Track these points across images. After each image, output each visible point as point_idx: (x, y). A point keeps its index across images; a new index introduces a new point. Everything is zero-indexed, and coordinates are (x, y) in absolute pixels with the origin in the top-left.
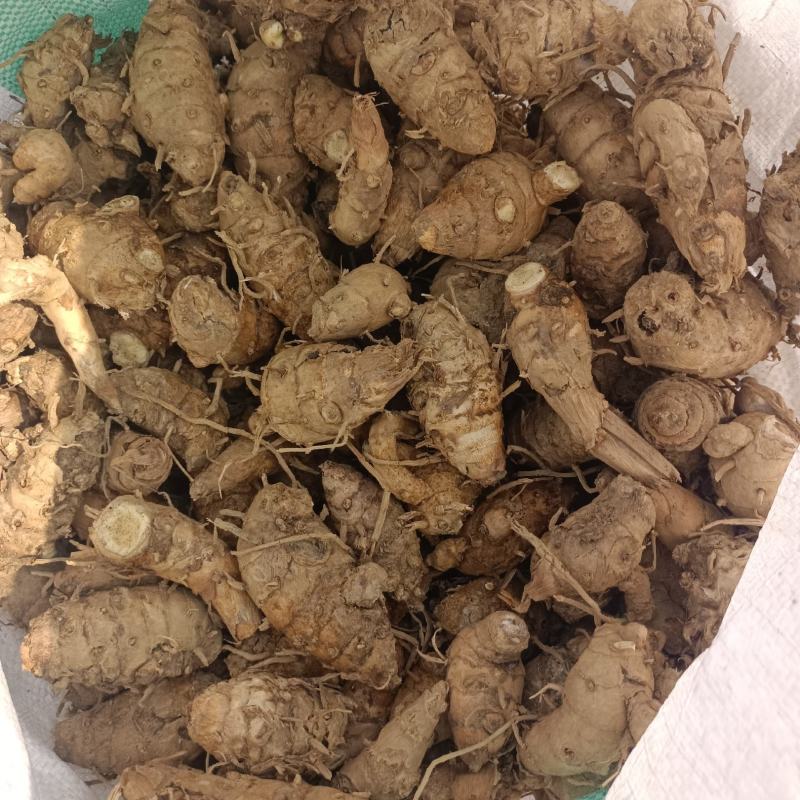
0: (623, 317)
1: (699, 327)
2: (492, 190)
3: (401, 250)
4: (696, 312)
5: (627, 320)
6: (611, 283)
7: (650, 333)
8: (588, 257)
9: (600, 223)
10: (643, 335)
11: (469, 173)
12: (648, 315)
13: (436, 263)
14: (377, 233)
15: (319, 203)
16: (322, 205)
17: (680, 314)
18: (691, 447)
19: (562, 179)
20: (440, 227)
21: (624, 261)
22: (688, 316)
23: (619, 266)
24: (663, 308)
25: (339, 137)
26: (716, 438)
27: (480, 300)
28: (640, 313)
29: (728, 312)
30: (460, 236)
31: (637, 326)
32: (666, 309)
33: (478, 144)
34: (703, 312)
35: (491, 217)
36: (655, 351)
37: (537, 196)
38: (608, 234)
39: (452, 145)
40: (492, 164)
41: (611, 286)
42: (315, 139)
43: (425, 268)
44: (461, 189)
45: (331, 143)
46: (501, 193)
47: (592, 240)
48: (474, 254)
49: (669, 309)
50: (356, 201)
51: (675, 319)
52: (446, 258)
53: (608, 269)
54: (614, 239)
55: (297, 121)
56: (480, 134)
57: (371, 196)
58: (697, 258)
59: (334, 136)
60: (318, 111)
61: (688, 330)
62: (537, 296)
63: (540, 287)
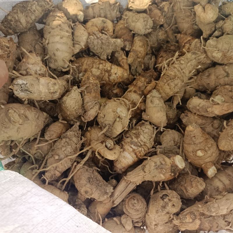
0: (166, 190)
1: (163, 214)
2: (207, 149)
3: (186, 120)
4: (168, 213)
5: (166, 191)
6: (177, 187)
7: (161, 198)
8: (186, 179)
9: (198, 183)
10: (161, 196)
11: (212, 141)
12: (167, 197)
13: (181, 131)
14: (191, 112)
17: (168, 208)
18: (124, 210)
19: (211, 171)
20: (194, 132)
21: (184, 191)
22: (167, 210)
23: (183, 189)
24: (170, 202)
25: (222, 100)
26: (128, 219)
27: (171, 146)
28: (168, 195)
29: (168, 224)
30: (191, 139)
31: (164, 194)
32: (169, 203)
33: (222, 144)
34: (168, 215)
35: (198, 148)
36: (155, 199)
37: (205, 164)
38: (194, 185)
39: (221, 136)
40: (215, 149)
42: (221, 92)
43: (180, 128)
44: (207, 139)
45: (220, 97)
46: (206, 152)
47: (192, 180)
48: (185, 143)
49: (169, 204)
50: (202, 105)
51: (166, 206)
52: (183, 135)
53: (182, 186)
54: (192, 187)
55: (227, 86)
56: (225, 145)
57: (204, 109)
58: (185, 213)
59: (223, 98)
60: (231, 93)
61: (162, 210)
62: (174, 165)
63: (177, 166)
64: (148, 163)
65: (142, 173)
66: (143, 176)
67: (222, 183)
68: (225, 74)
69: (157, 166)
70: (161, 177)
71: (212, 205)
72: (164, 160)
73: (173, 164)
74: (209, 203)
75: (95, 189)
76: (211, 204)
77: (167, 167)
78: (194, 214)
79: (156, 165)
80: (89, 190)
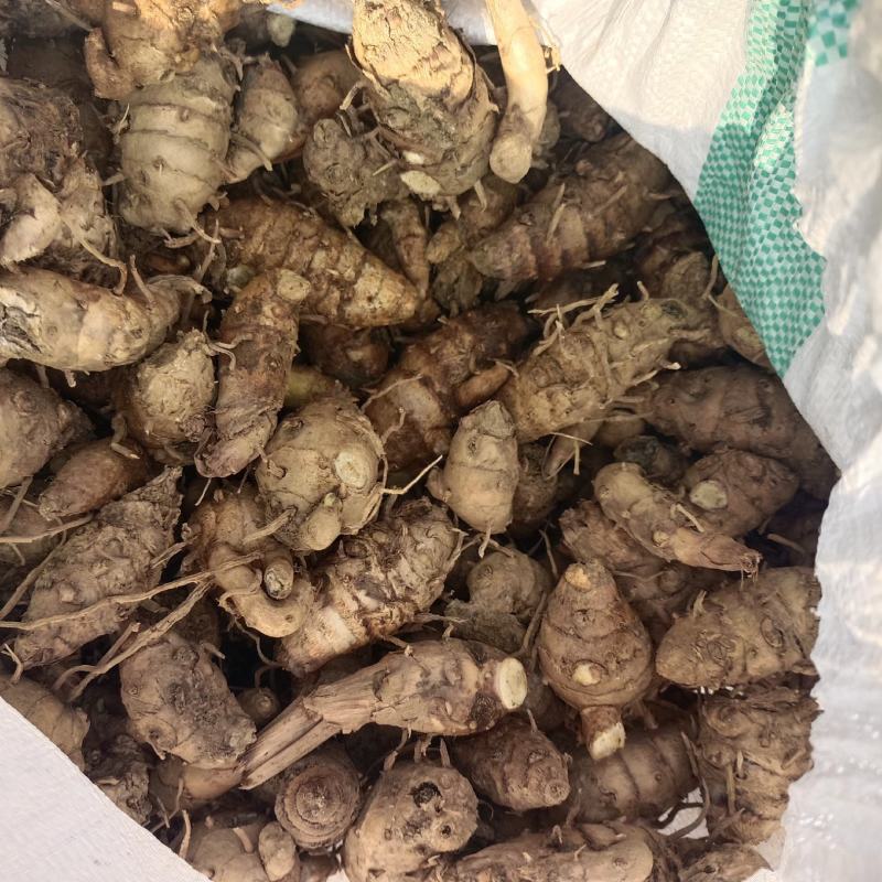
0: (441, 766)
1: (405, 846)
2: (613, 666)
3: (576, 537)
4: (422, 849)
5: (436, 770)
6: (479, 760)
7: (414, 792)
8: (514, 746)
9: (548, 779)
10: (414, 783)
11: (637, 641)
12: (435, 798)
13: (551, 568)
14: (602, 513)
15: (654, 448)
16: (651, 451)
17: (425, 833)
18: (278, 811)
19: (606, 741)
20: (589, 595)
21: (499, 785)
22: (420, 839)
23: (494, 778)
24: (438, 817)
25: (719, 500)
26: (282, 842)
27: (498, 613)
28: (440, 788)
29: (413, 879)
30: (572, 615)
31: (427, 780)
32: (435, 820)
33: (668, 662)
34: (421, 857)
35: (584, 656)
36: (394, 790)
37: (594, 708)
38: (533, 782)
39: (674, 631)
40: (641, 669)
41: (475, 759)
42: (725, 473)
43: (549, 552)
44: (623, 630)
45: (716, 489)
46: (607, 673)
47: (532, 760)
48: (548, 619)
49: (433, 824)
50: (644, 509)
51: (421, 826)
52: (554, 583)
53: (495, 764)
54: (526, 786)
55: (750, 460)
56: (678, 668)
57: (645, 528)
58: (475, 865)
59: (723, 495)
60: (755, 486)
61: (405, 835)
62: (488, 692)
63: (496, 699)
64: (399, 669)
65: (368, 700)
66: (370, 709)
67: (629, 784)
68: (758, 414)
69: (428, 688)
70: (432, 725)
71: (565, 866)
72: (458, 669)
73: (486, 687)
74: (558, 857)
75: (187, 732)
76: (562, 862)
77: (463, 695)
78: (504, 875)
79: (427, 683)
80: (166, 729)
